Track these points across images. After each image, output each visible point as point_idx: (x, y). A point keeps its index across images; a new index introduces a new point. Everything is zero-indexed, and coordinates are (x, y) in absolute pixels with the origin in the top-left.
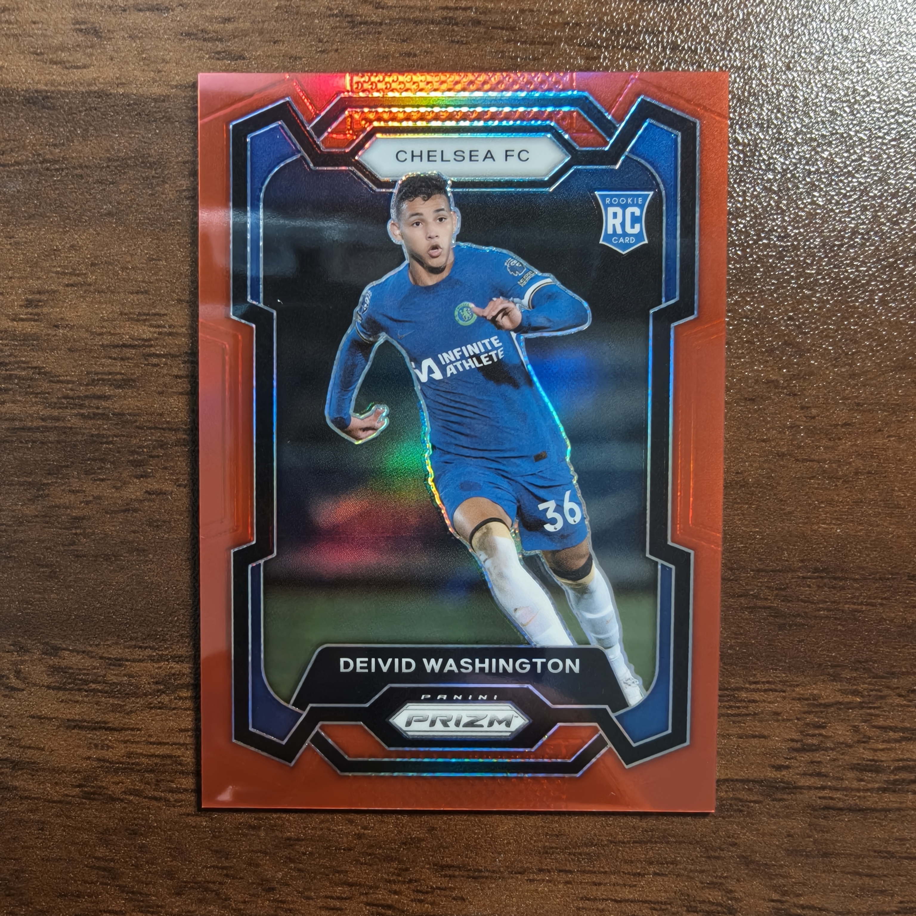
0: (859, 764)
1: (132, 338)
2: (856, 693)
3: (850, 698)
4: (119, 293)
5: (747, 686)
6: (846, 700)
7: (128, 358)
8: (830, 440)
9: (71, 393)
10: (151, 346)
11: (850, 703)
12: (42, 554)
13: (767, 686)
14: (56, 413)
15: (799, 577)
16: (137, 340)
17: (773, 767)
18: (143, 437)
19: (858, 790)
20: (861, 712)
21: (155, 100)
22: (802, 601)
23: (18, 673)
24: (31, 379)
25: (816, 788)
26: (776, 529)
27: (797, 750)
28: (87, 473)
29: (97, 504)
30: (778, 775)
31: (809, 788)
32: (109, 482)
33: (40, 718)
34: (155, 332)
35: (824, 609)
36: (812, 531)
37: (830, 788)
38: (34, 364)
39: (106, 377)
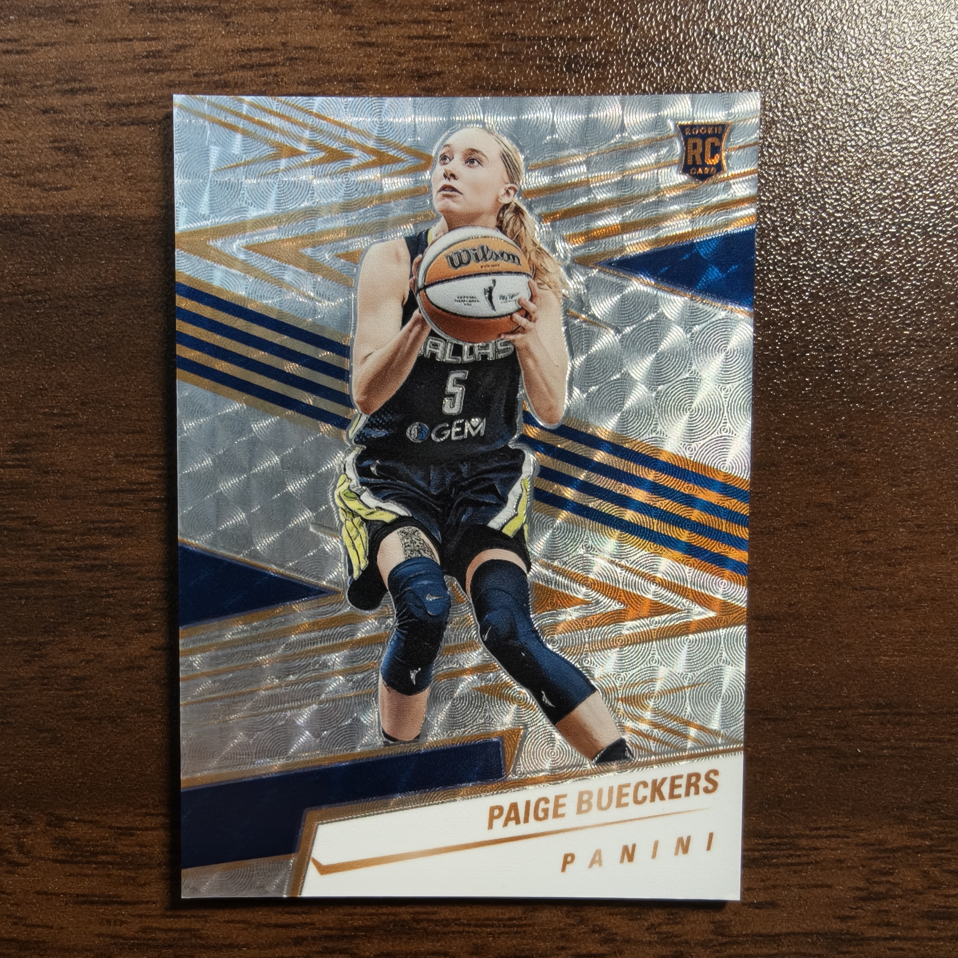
0: (930, 911)
1: (131, 483)
2: (924, 836)
3: (918, 842)
4: (112, 433)
5: (808, 832)
6: (914, 843)
7: (127, 504)
8: (889, 565)
9: (66, 544)
10: (151, 490)
11: (919, 846)
12: (42, 718)
13: (829, 832)
14: (50, 565)
15: (860, 714)
16: (135, 484)
17: (839, 918)
18: (146, 588)
19: (930, 939)
20: (931, 856)
21: (144, 223)
22: (865, 740)
23: (21, 848)
24: (22, 530)
25: (885, 939)
26: (834, 664)
27: (863, 899)
28: (86, 629)
29: (99, 662)
30: (844, 926)
31: (878, 939)
32: (110, 638)
33: (46, 893)
34: (153, 475)
35: (887, 747)
36: (873, 664)
37: (900, 939)
38: (24, 515)
39: (103, 525)
